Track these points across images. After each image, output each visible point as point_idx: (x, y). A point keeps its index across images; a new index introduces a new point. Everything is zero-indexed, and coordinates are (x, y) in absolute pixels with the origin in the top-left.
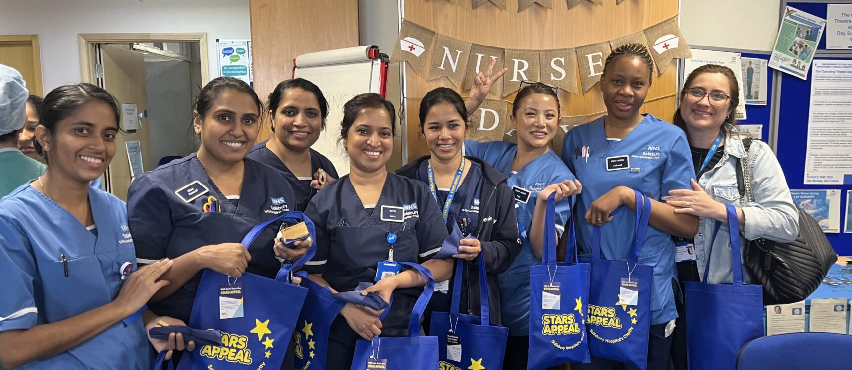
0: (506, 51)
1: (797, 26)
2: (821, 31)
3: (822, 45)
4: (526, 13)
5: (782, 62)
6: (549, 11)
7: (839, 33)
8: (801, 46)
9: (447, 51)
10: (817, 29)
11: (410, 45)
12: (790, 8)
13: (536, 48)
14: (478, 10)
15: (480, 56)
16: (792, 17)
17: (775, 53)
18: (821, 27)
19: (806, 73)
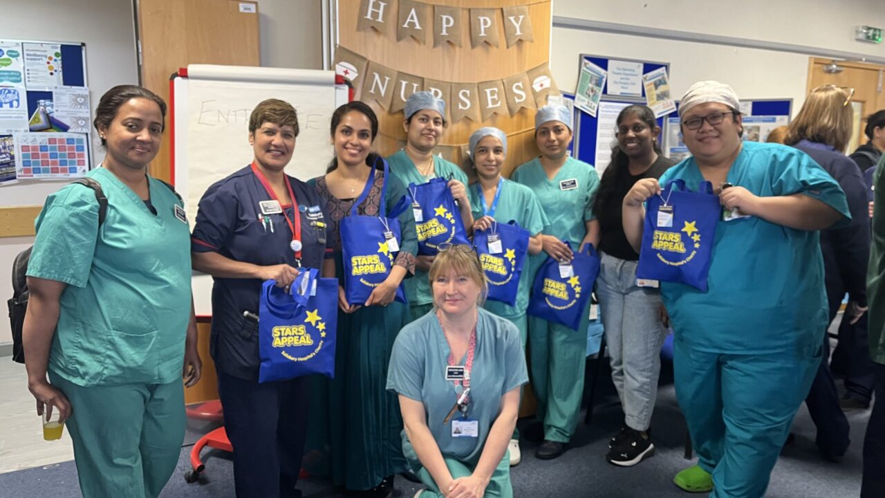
0: (425, 80)
1: (590, 76)
2: (604, 80)
3: (605, 91)
4: (439, 49)
5: (582, 103)
6: (457, 49)
7: (616, 83)
8: (592, 91)
9: (377, 77)
10: (601, 79)
11: (345, 69)
12: (586, 61)
13: (448, 80)
14: (402, 43)
15: (404, 83)
16: (587, 68)
17: (578, 95)
18: (603, 77)
19: (595, 112)
